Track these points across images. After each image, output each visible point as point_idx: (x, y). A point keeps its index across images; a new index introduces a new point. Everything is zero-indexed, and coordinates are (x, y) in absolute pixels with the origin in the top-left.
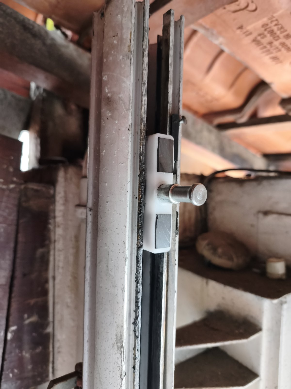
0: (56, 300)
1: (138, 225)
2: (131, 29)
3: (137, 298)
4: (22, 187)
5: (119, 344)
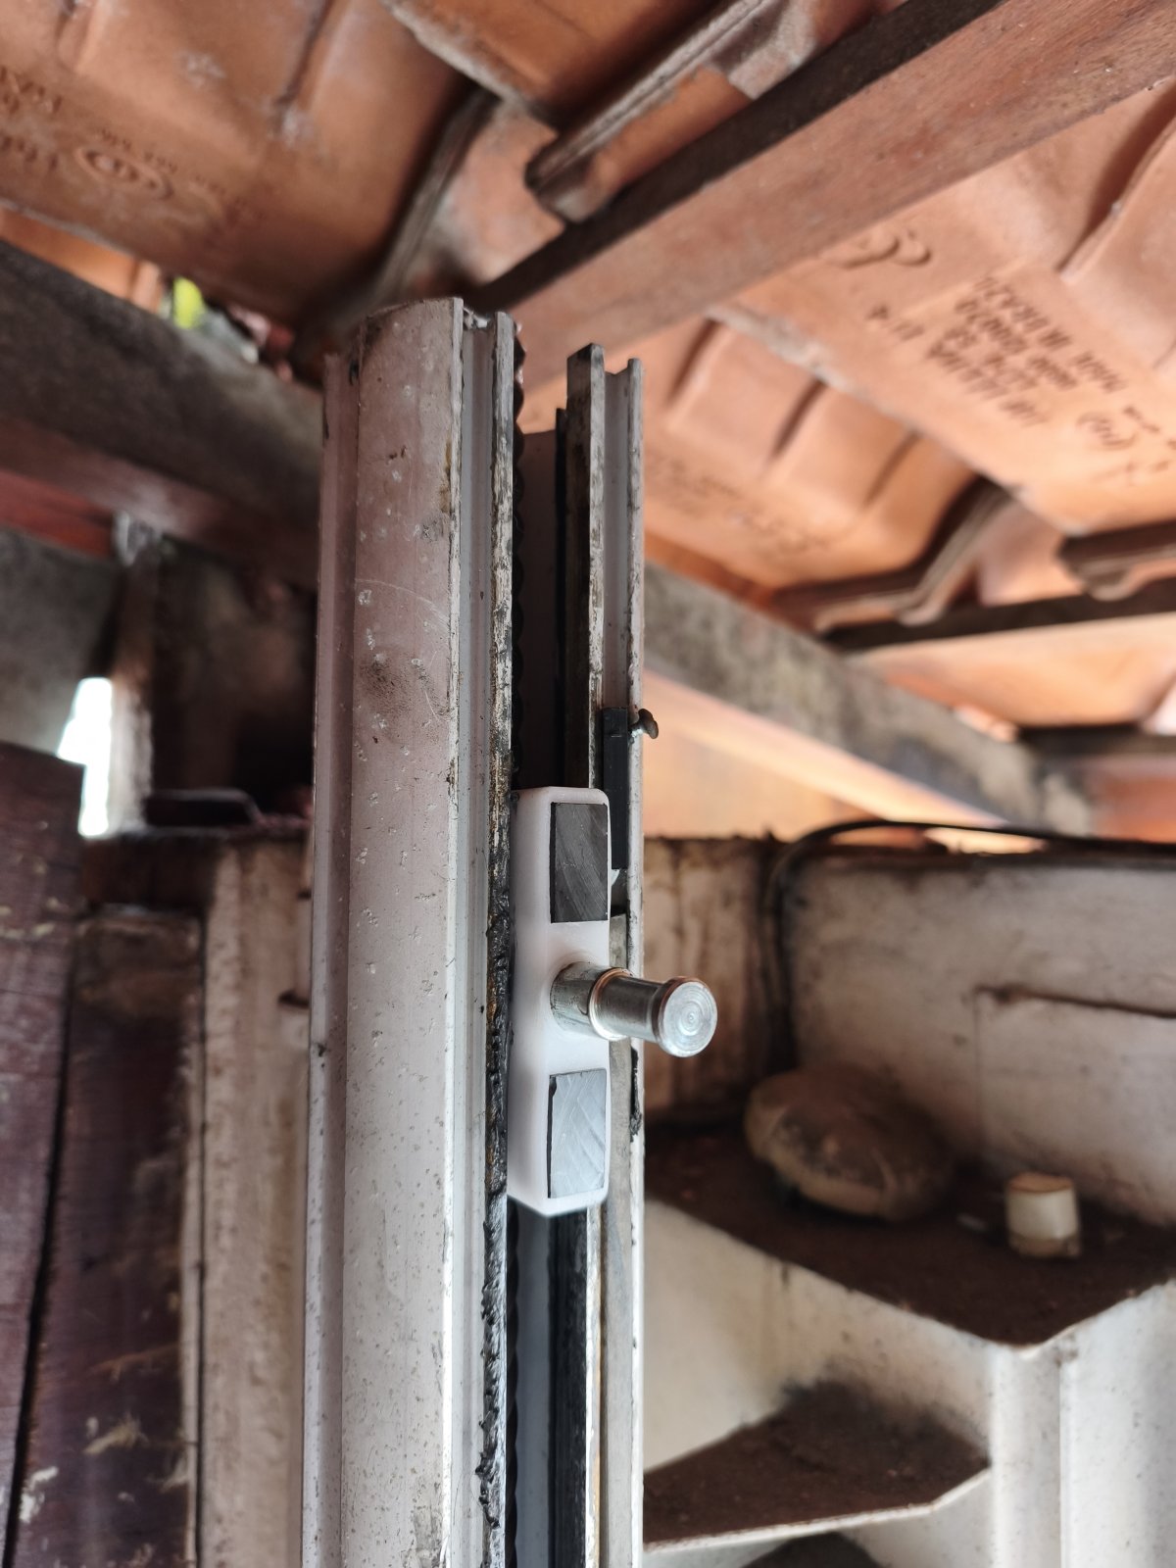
0: (210, 1359)
1: (488, 1114)
2: (449, 432)
3: (490, 1380)
4: (82, 928)
5: (426, 1553)
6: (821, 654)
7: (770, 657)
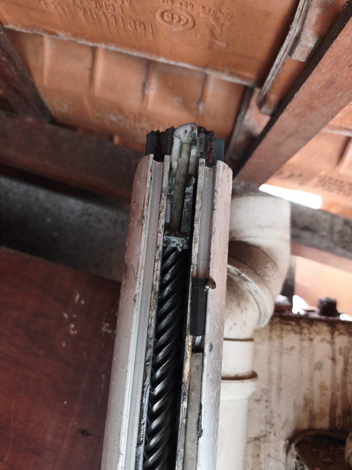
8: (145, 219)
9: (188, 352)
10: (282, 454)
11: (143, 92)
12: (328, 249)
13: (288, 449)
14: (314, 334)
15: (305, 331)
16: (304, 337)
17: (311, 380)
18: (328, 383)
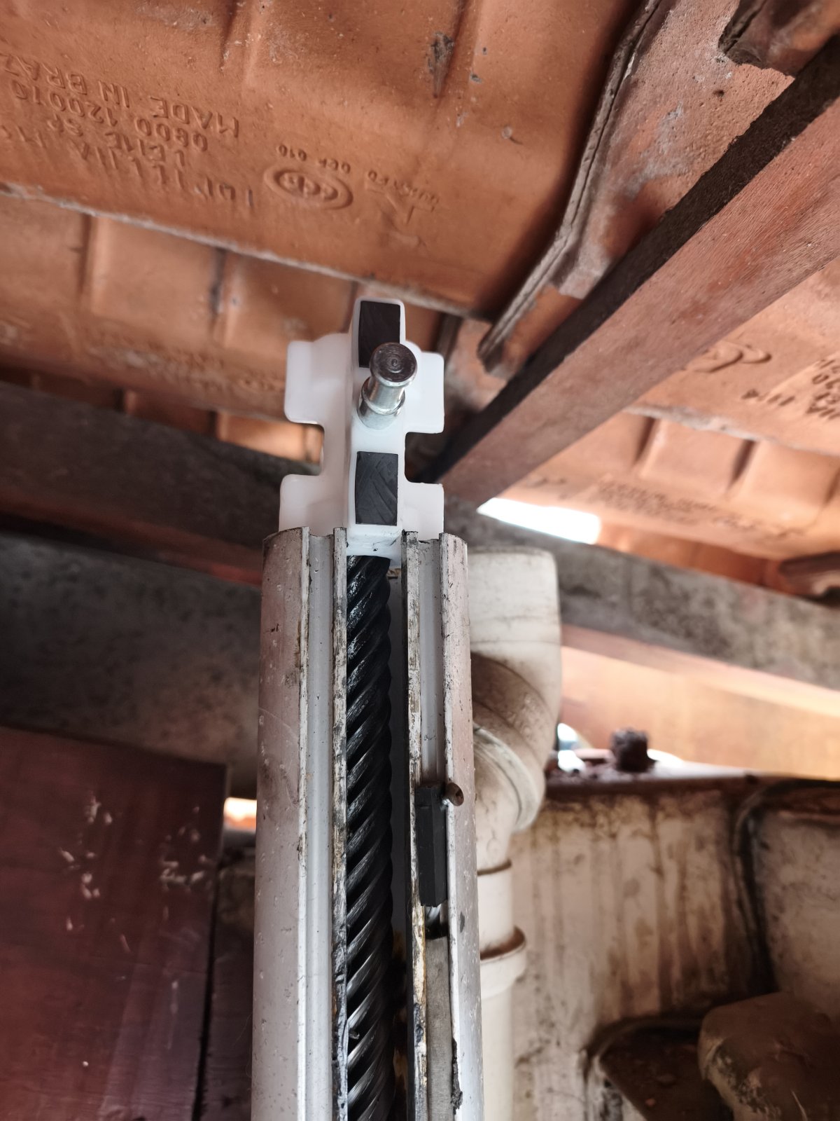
2: (300, 614)
6: (817, 610)
7: (769, 621)
8: (305, 671)
9: (419, 940)
10: (575, 1082)
11: (213, 308)
12: (625, 632)
13: (586, 1070)
14: (617, 824)
15: (601, 819)
16: (600, 832)
17: (620, 919)
18: (652, 920)
